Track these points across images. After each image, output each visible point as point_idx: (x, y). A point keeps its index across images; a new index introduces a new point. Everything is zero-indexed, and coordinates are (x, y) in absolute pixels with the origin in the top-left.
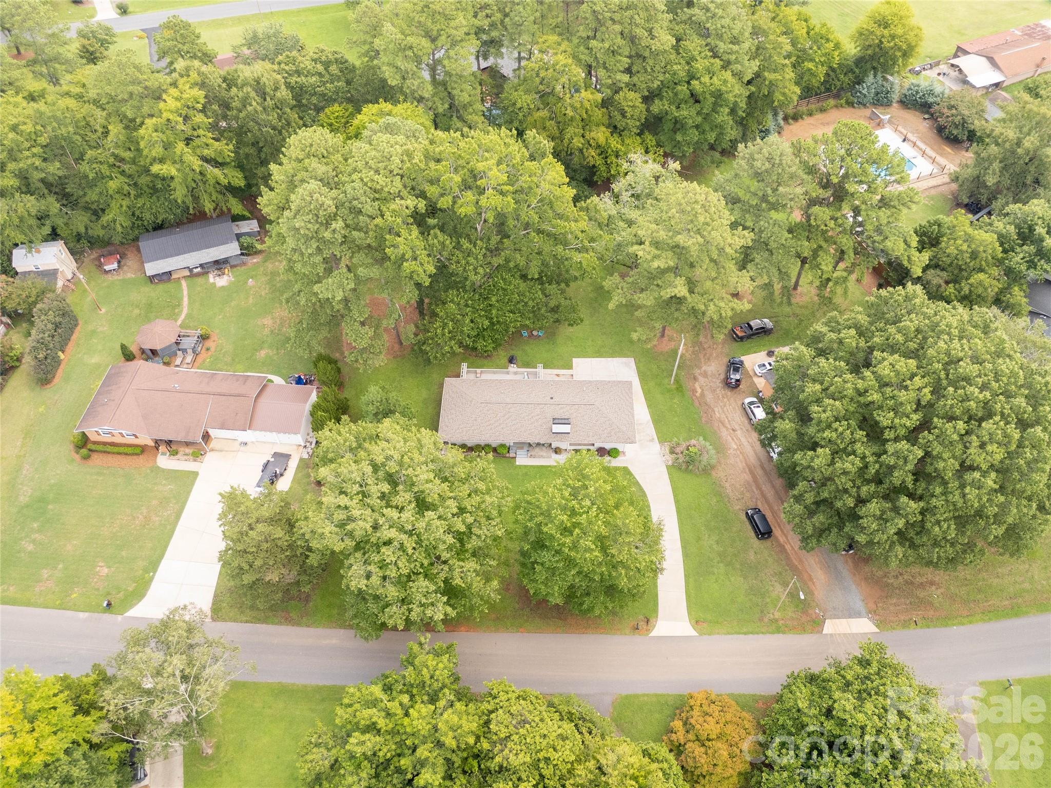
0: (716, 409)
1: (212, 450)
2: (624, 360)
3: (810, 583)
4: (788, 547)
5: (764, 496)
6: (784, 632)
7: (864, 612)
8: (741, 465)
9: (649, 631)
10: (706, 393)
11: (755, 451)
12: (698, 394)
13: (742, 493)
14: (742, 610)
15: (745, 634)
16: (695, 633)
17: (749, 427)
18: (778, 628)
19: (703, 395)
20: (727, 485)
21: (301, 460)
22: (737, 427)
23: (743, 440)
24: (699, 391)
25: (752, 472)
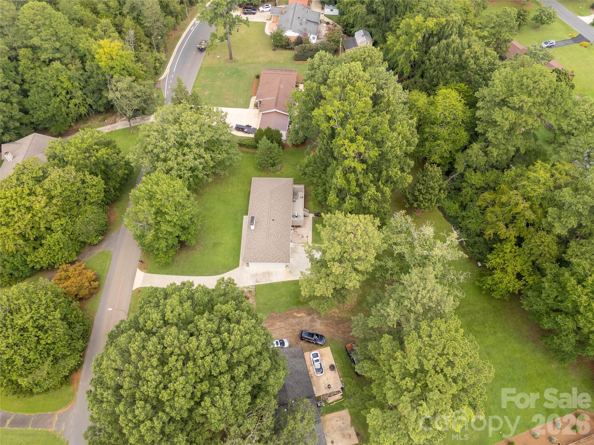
9: (140, 268)
12: (295, 314)
16: (134, 288)
19: (295, 317)
24: (299, 315)
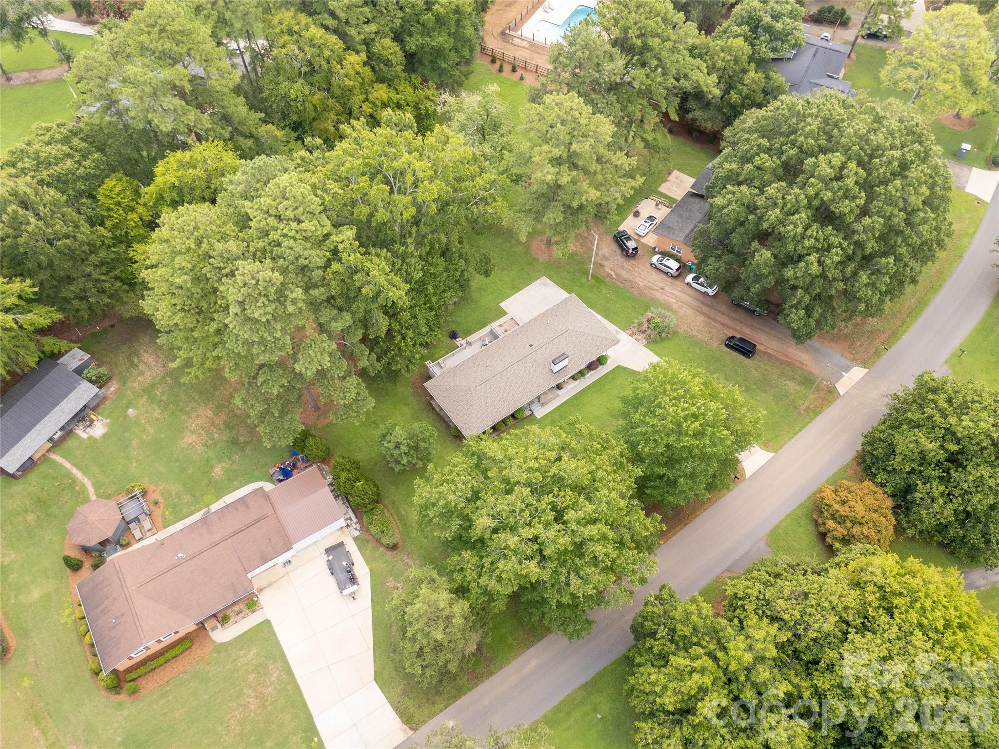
0: (636, 280)
1: (260, 590)
2: (539, 281)
3: (804, 367)
4: (770, 351)
5: (724, 325)
6: (820, 413)
7: (849, 363)
8: (690, 312)
9: (743, 475)
10: (618, 271)
11: (689, 295)
12: (614, 277)
13: (710, 332)
14: (783, 416)
15: (800, 430)
16: (771, 455)
17: (670, 280)
18: (814, 412)
19: (617, 275)
20: (695, 333)
21: (356, 539)
22: (662, 285)
23: (674, 292)
24: (612, 273)
25: (702, 313)
